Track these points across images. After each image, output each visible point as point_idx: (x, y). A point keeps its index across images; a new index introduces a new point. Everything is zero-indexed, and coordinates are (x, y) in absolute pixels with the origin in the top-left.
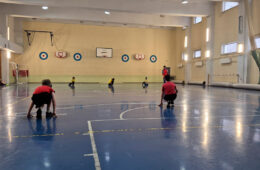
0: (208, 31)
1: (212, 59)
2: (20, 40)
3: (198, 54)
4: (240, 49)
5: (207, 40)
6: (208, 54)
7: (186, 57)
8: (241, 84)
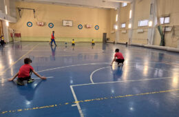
0: (131, 12)
1: (132, 29)
2: (14, 14)
3: (124, 26)
4: (150, 24)
5: (130, 17)
6: (130, 26)
7: (116, 27)
8: (149, 45)
